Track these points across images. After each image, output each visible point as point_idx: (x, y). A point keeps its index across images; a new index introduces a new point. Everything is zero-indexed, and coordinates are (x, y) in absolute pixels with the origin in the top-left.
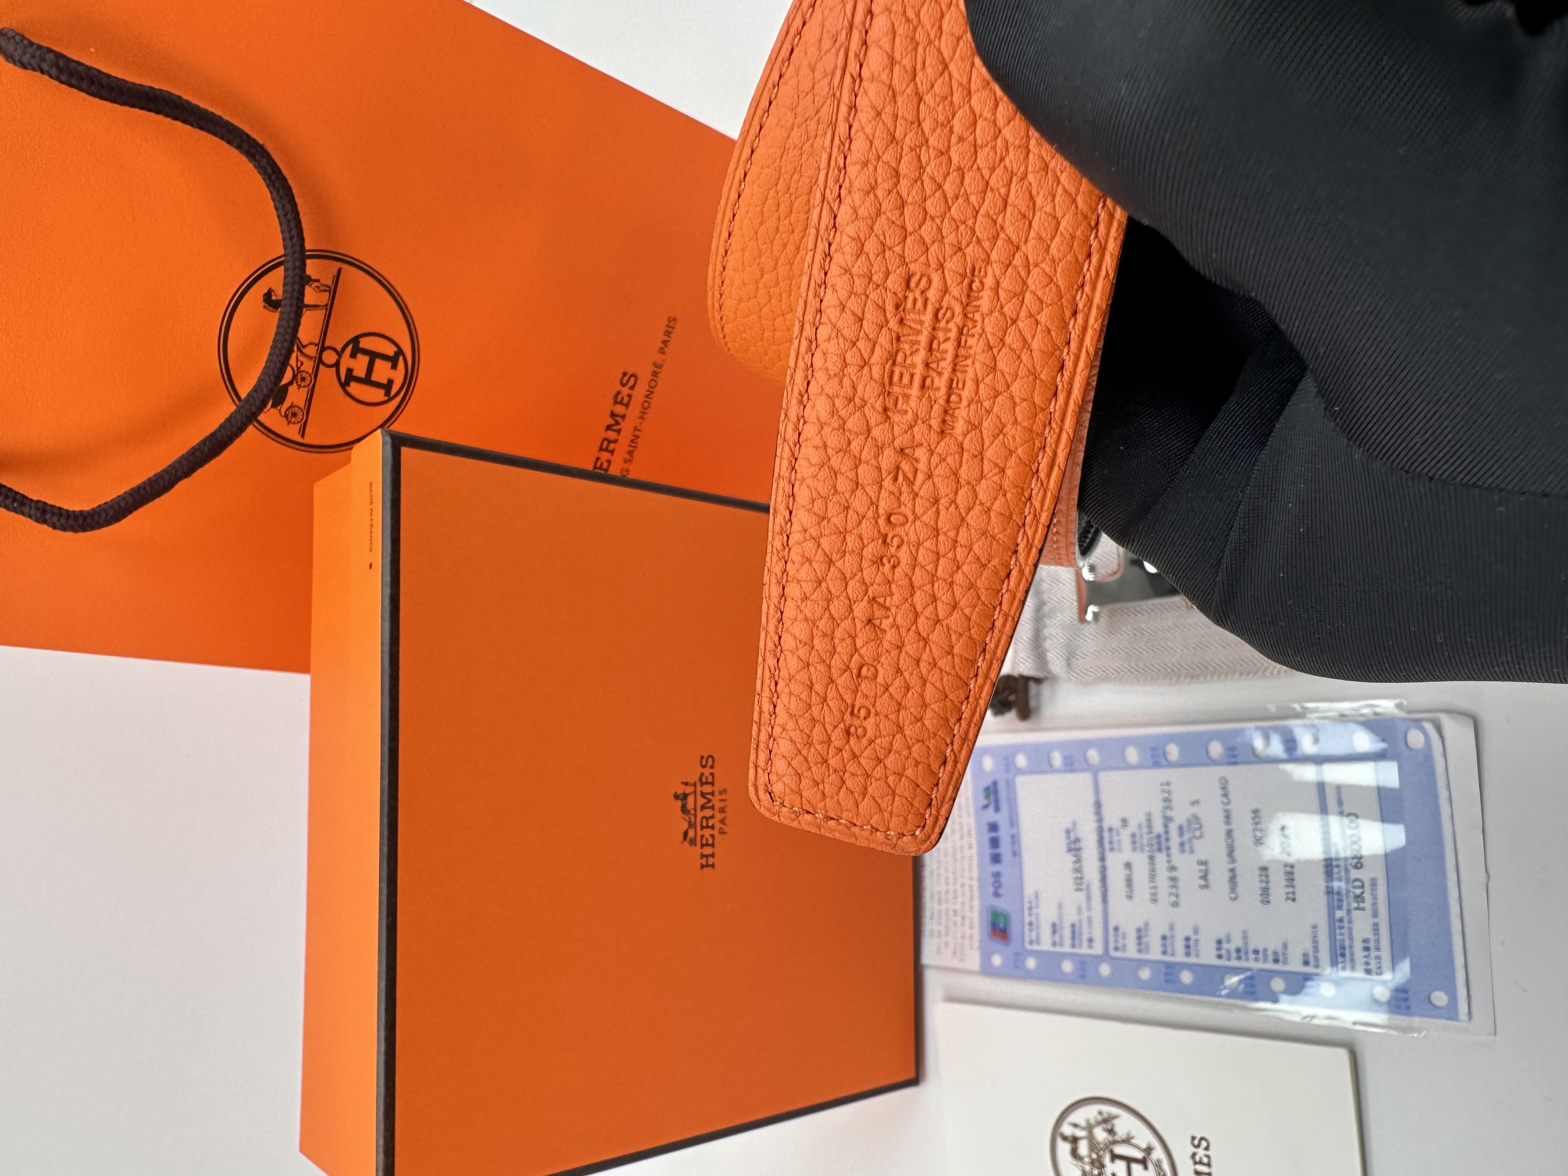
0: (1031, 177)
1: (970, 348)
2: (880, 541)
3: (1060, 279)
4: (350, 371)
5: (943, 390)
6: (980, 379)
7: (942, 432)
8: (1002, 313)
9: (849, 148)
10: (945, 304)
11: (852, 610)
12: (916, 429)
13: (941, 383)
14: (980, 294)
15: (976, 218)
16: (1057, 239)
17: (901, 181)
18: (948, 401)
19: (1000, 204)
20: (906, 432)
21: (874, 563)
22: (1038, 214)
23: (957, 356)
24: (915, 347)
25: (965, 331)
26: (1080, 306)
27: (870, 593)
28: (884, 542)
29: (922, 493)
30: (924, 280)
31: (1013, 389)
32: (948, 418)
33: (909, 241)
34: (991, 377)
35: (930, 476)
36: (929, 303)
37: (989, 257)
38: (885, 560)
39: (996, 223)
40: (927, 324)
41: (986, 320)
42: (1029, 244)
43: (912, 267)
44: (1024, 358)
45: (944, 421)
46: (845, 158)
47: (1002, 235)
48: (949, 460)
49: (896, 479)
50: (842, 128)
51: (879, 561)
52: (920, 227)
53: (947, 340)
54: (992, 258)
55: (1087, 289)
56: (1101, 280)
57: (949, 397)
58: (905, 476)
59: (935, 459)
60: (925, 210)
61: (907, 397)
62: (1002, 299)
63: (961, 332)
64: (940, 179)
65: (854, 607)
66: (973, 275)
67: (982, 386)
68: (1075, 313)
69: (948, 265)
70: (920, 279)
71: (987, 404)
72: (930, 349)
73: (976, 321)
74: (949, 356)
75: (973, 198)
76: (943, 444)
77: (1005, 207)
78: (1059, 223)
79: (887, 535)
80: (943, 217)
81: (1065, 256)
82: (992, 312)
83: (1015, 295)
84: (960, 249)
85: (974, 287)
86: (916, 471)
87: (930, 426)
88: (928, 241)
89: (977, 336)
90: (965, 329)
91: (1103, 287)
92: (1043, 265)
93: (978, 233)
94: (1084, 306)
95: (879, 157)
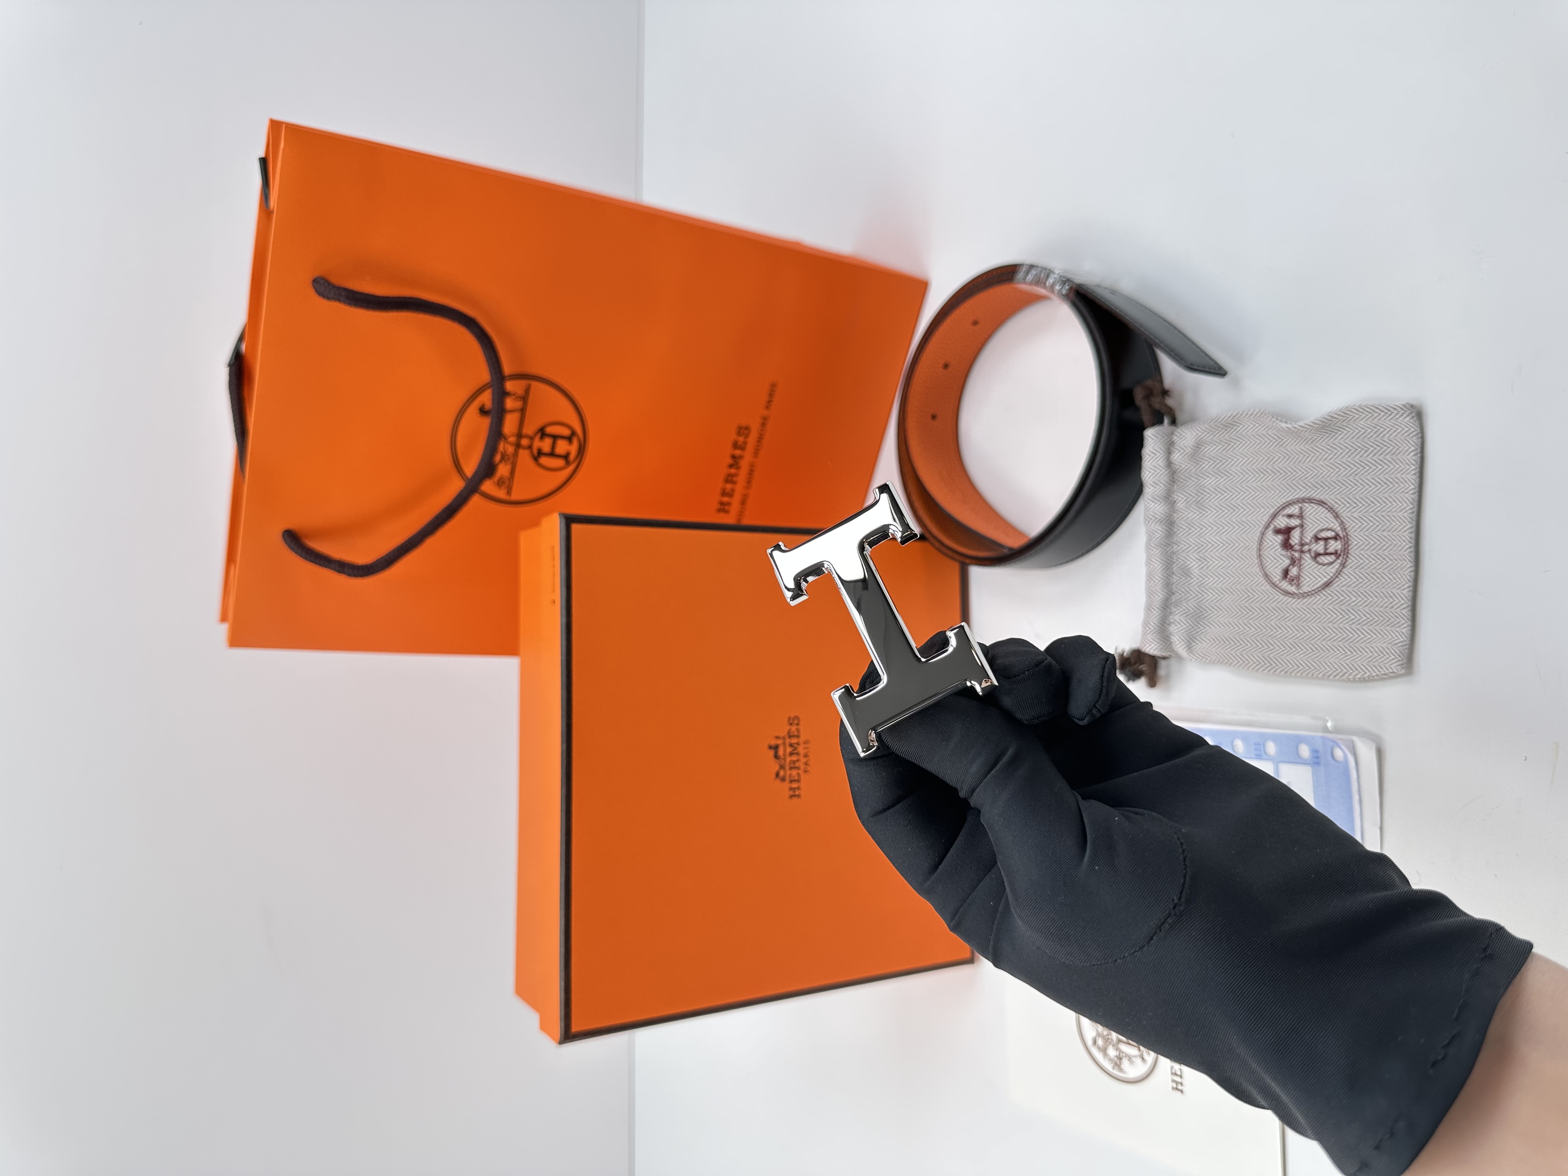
4: (539, 450)
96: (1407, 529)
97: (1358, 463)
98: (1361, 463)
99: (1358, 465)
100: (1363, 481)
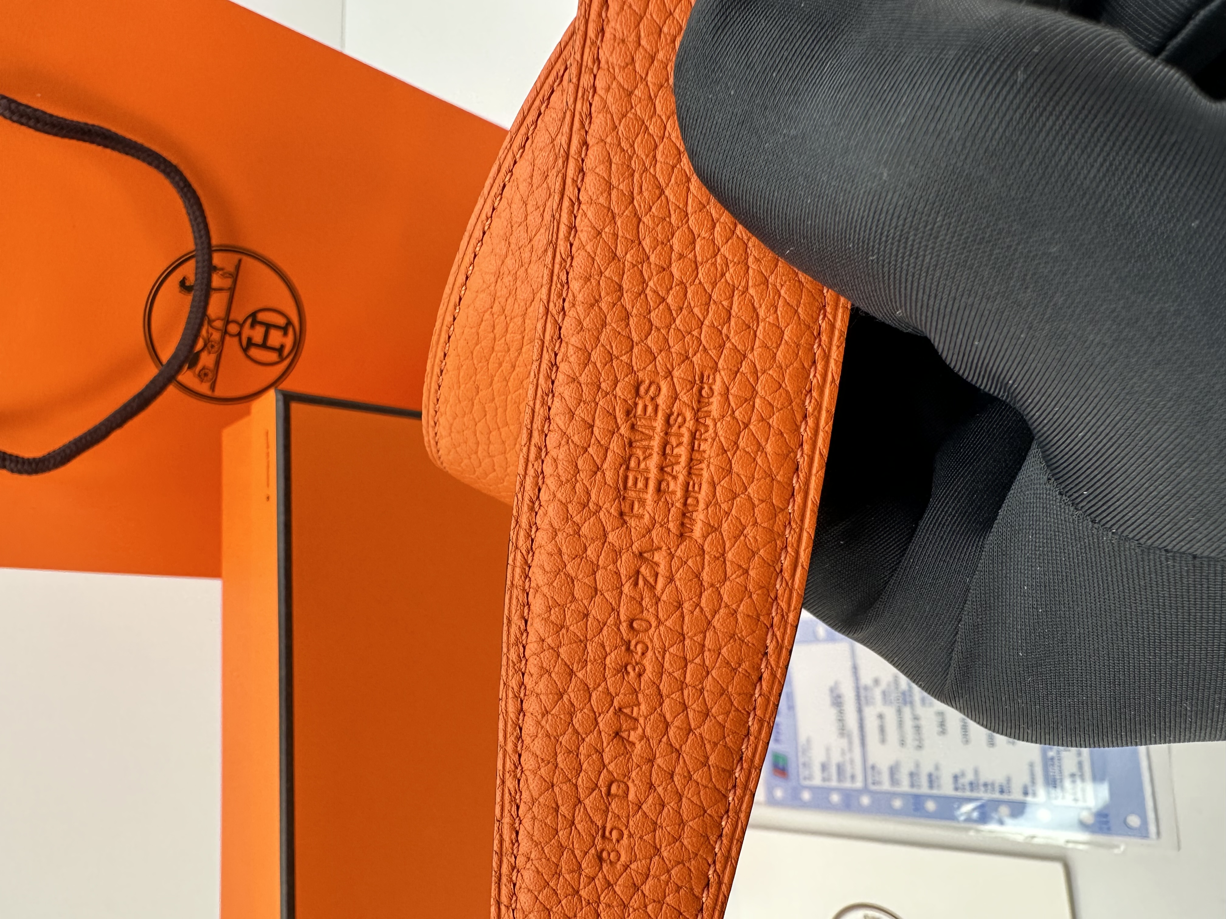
0: (751, 291)
1: (704, 452)
2: (623, 648)
3: (788, 384)
4: (249, 339)
5: (679, 494)
6: (716, 481)
7: (682, 535)
8: (734, 418)
9: (571, 265)
10: (675, 409)
11: (597, 723)
12: (654, 533)
13: (676, 487)
14: (711, 400)
15: (701, 328)
16: (782, 347)
17: (625, 295)
18: (685, 504)
19: (724, 314)
20: (644, 536)
21: (618, 672)
22: (761, 325)
23: (691, 460)
24: (648, 451)
25: (697, 436)
26: (810, 409)
27: (616, 703)
28: (628, 649)
29: (664, 597)
30: (653, 389)
31: (749, 490)
32: (686, 521)
33: (635, 350)
34: (727, 479)
35: (671, 579)
36: (660, 408)
37: (717, 364)
38: (629, 668)
39: (721, 333)
40: (658, 429)
41: (719, 424)
42: (755, 353)
43: (640, 374)
44: (759, 461)
45: (683, 524)
46: (568, 273)
47: (728, 345)
48: (690, 563)
49: (636, 584)
50: (562, 247)
51: (623, 669)
52: (646, 338)
53: (680, 444)
54: (720, 366)
55: (815, 394)
56: (828, 385)
57: (686, 500)
58: (645, 580)
59: (676, 562)
60: (650, 321)
61: (642, 502)
62: (732, 404)
63: (693, 437)
64: (662, 293)
65: (599, 719)
66: (702, 382)
67: (718, 488)
68: (805, 417)
69: (676, 373)
70: (650, 386)
71: (725, 506)
72: (664, 454)
73: (707, 426)
74: (683, 460)
75: (696, 310)
76: (682, 547)
77: (729, 319)
78: (783, 332)
79: (630, 642)
80: (668, 327)
81: (792, 364)
82: (723, 417)
83: (746, 400)
84: (687, 358)
85: (704, 393)
86: (657, 575)
87: (669, 530)
88: (655, 350)
89: (710, 440)
90: (698, 433)
91: (831, 391)
92: (771, 372)
93: (704, 342)
94: (814, 411)
95: (601, 273)
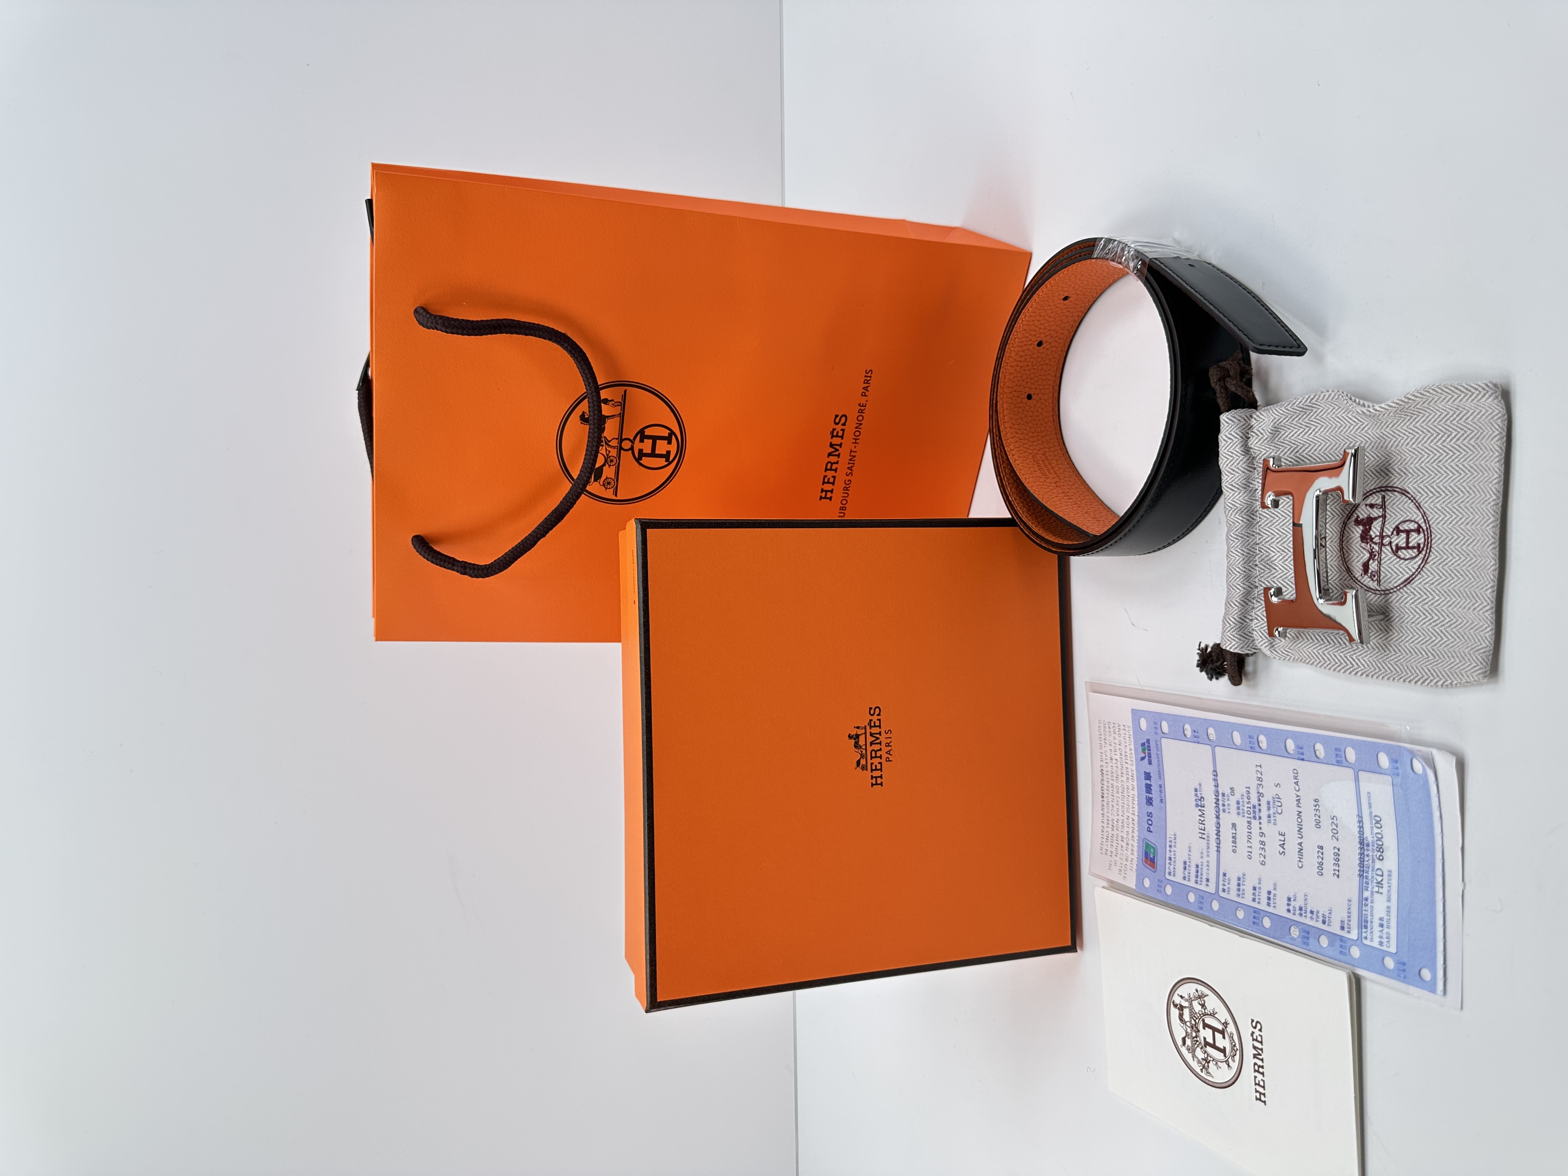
96: (1490, 523)
97: (1440, 448)
98: (1445, 449)
99: (1441, 451)
100: (1447, 468)
